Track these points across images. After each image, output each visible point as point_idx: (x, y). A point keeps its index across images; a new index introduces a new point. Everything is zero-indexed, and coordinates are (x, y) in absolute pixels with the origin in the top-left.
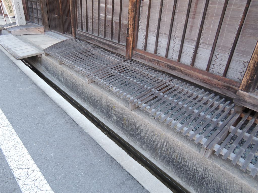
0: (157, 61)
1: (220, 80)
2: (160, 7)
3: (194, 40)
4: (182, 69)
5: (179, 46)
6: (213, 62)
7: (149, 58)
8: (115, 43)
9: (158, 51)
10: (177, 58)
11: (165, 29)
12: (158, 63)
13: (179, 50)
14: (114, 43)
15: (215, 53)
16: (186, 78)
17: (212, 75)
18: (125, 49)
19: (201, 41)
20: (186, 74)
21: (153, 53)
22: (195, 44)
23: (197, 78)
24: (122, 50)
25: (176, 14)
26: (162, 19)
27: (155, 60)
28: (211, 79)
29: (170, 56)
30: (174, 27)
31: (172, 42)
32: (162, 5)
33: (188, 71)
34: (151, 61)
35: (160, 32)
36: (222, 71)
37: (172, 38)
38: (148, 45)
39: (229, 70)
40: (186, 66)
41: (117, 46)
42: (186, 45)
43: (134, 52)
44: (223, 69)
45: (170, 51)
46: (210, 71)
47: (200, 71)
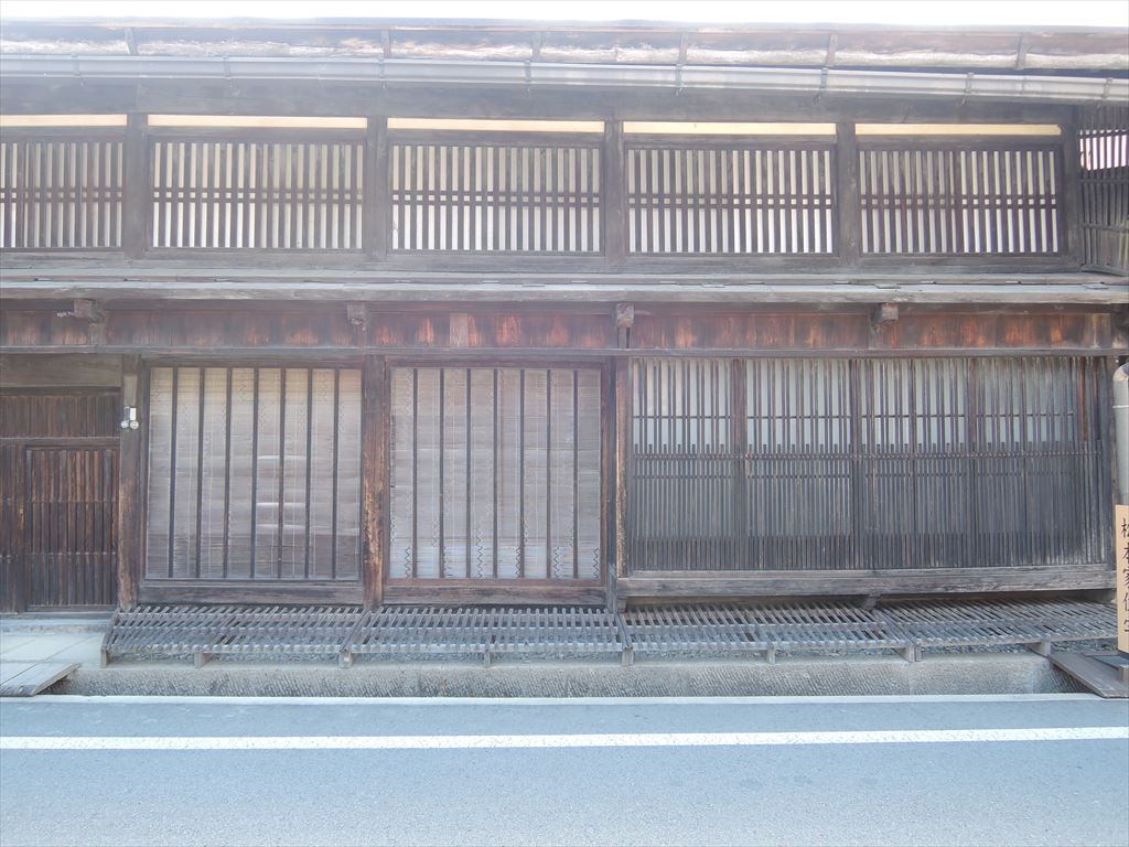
0: (453, 589)
1: (573, 584)
2: (439, 494)
3: (514, 538)
4: (507, 587)
5: (491, 552)
6: (553, 563)
7: (430, 590)
8: (323, 583)
9: (447, 571)
10: (491, 573)
11: (455, 529)
12: (455, 591)
13: (491, 558)
14: (316, 582)
15: (553, 548)
16: (519, 601)
17: (558, 581)
18: (360, 588)
19: (526, 536)
20: (518, 594)
21: (437, 577)
22: (517, 543)
23: (538, 594)
24: (350, 593)
25: (473, 503)
26: (446, 514)
27: (445, 589)
28: (559, 587)
29: (474, 574)
30: (474, 523)
31: (474, 548)
32: (442, 492)
33: (520, 588)
34: (436, 593)
35: (445, 535)
36: (570, 572)
37: (473, 542)
38: (419, 565)
39: (580, 567)
40: (511, 581)
41: (330, 587)
42: (502, 547)
43: (388, 588)
44: (571, 567)
45: (474, 565)
46: (553, 577)
47: (538, 582)
